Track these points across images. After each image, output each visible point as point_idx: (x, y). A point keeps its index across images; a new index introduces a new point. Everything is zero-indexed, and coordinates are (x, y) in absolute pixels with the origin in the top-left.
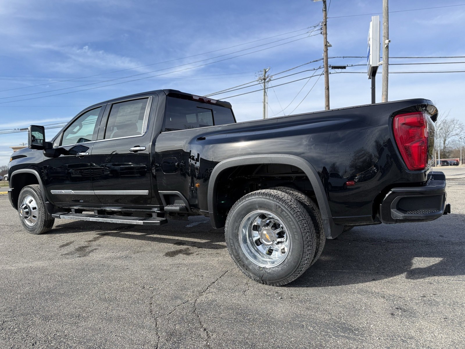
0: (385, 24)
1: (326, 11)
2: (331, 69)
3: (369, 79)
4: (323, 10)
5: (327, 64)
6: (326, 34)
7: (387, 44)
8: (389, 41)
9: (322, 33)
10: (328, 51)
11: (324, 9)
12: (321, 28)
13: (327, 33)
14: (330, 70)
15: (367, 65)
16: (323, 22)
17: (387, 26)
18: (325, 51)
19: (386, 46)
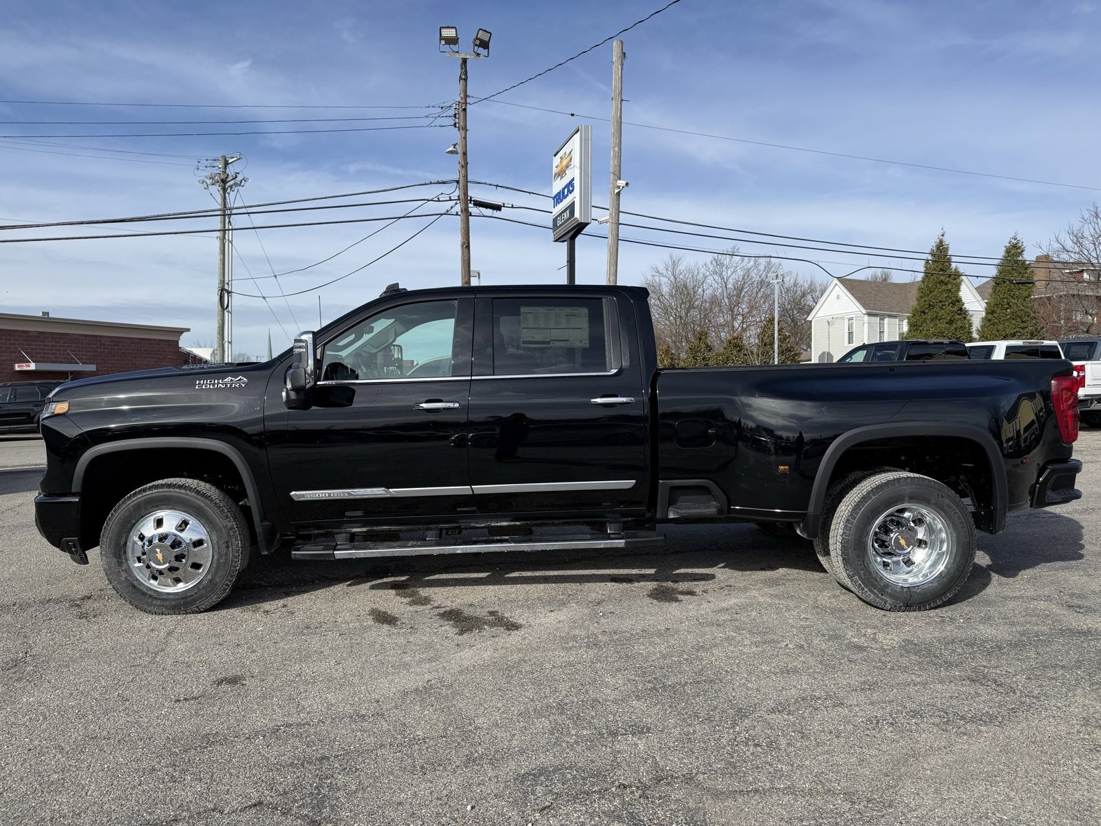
0: (616, 149)
1: (465, 80)
2: (472, 205)
4: (460, 77)
5: (466, 194)
6: (465, 129)
8: (627, 184)
9: (457, 125)
10: (468, 166)
11: (463, 77)
12: (455, 115)
13: (468, 128)
14: (473, 209)
15: (553, 213)
16: (459, 102)
18: (463, 166)
19: (617, 191)
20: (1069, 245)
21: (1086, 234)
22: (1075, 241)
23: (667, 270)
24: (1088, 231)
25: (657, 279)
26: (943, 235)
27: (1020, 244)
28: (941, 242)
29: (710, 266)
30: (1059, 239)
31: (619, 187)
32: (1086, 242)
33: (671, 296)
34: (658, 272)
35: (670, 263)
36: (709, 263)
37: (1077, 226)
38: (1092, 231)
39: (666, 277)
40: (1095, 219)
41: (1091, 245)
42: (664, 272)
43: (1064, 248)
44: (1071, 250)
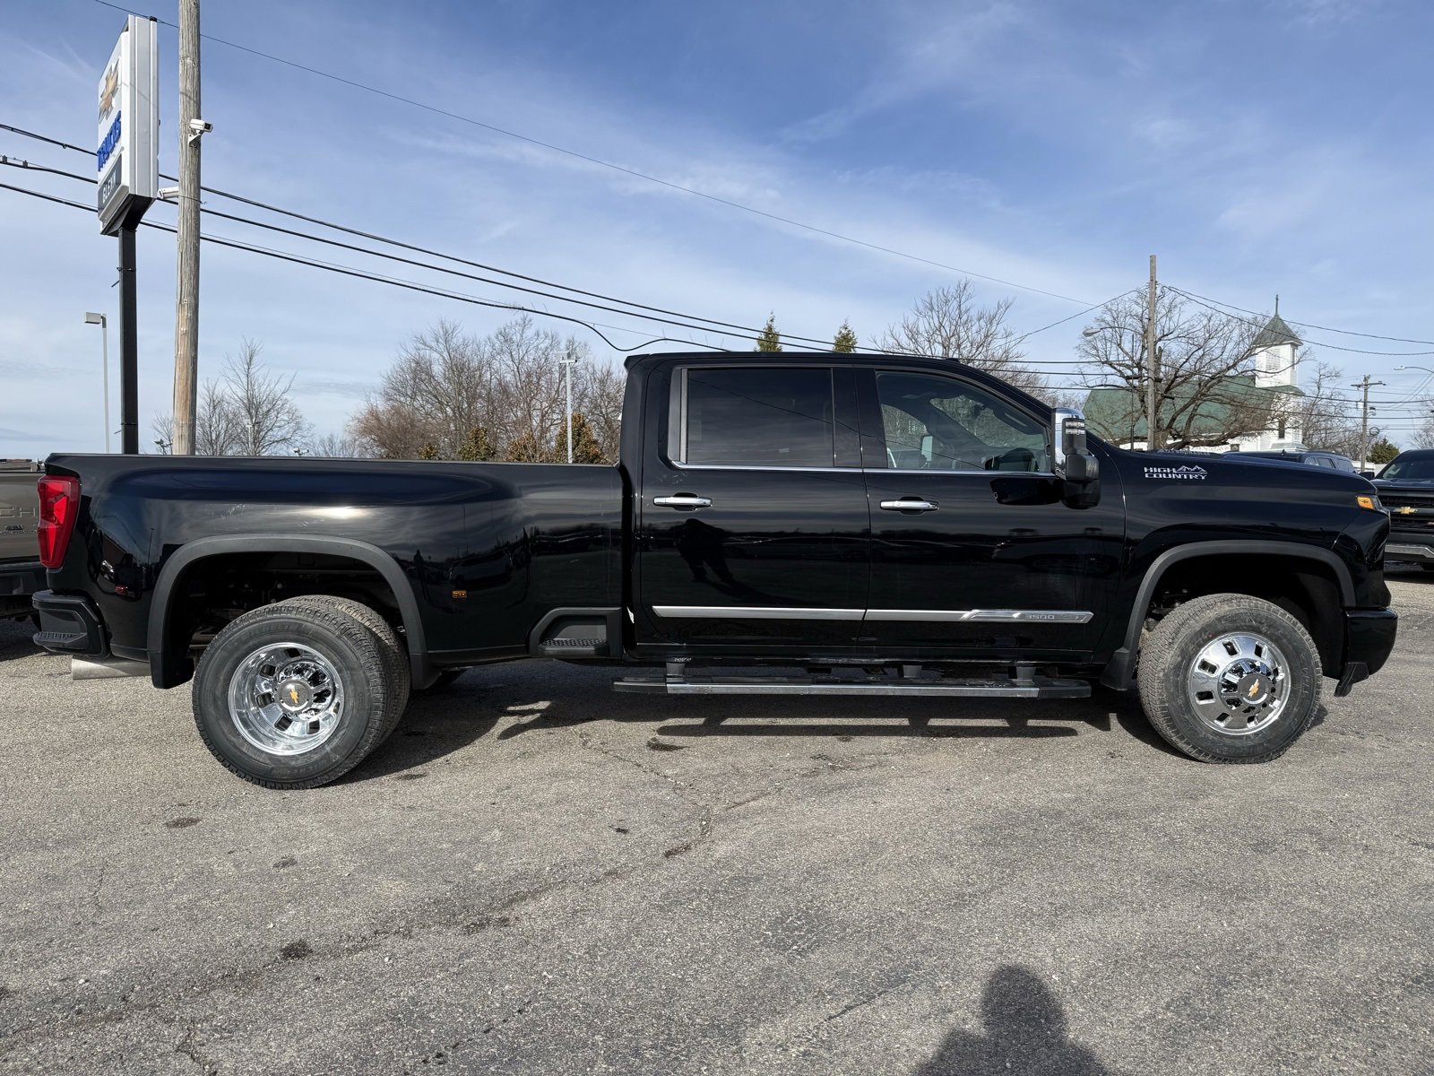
0: (189, 61)
3: (105, 232)
7: (198, 132)
8: (208, 126)
15: (97, 183)
17: (196, 70)
19: (191, 139)
20: (905, 341)
21: (921, 329)
22: (910, 336)
23: (438, 342)
24: (923, 326)
25: (422, 352)
26: (772, 321)
27: (851, 335)
28: (770, 328)
29: (495, 340)
30: (894, 333)
31: (194, 132)
32: (921, 339)
33: (445, 378)
34: (424, 344)
35: (441, 332)
36: (493, 337)
37: (912, 320)
38: (927, 326)
39: (436, 351)
40: (930, 313)
41: (926, 343)
42: (434, 344)
43: (899, 345)
44: (906, 346)
